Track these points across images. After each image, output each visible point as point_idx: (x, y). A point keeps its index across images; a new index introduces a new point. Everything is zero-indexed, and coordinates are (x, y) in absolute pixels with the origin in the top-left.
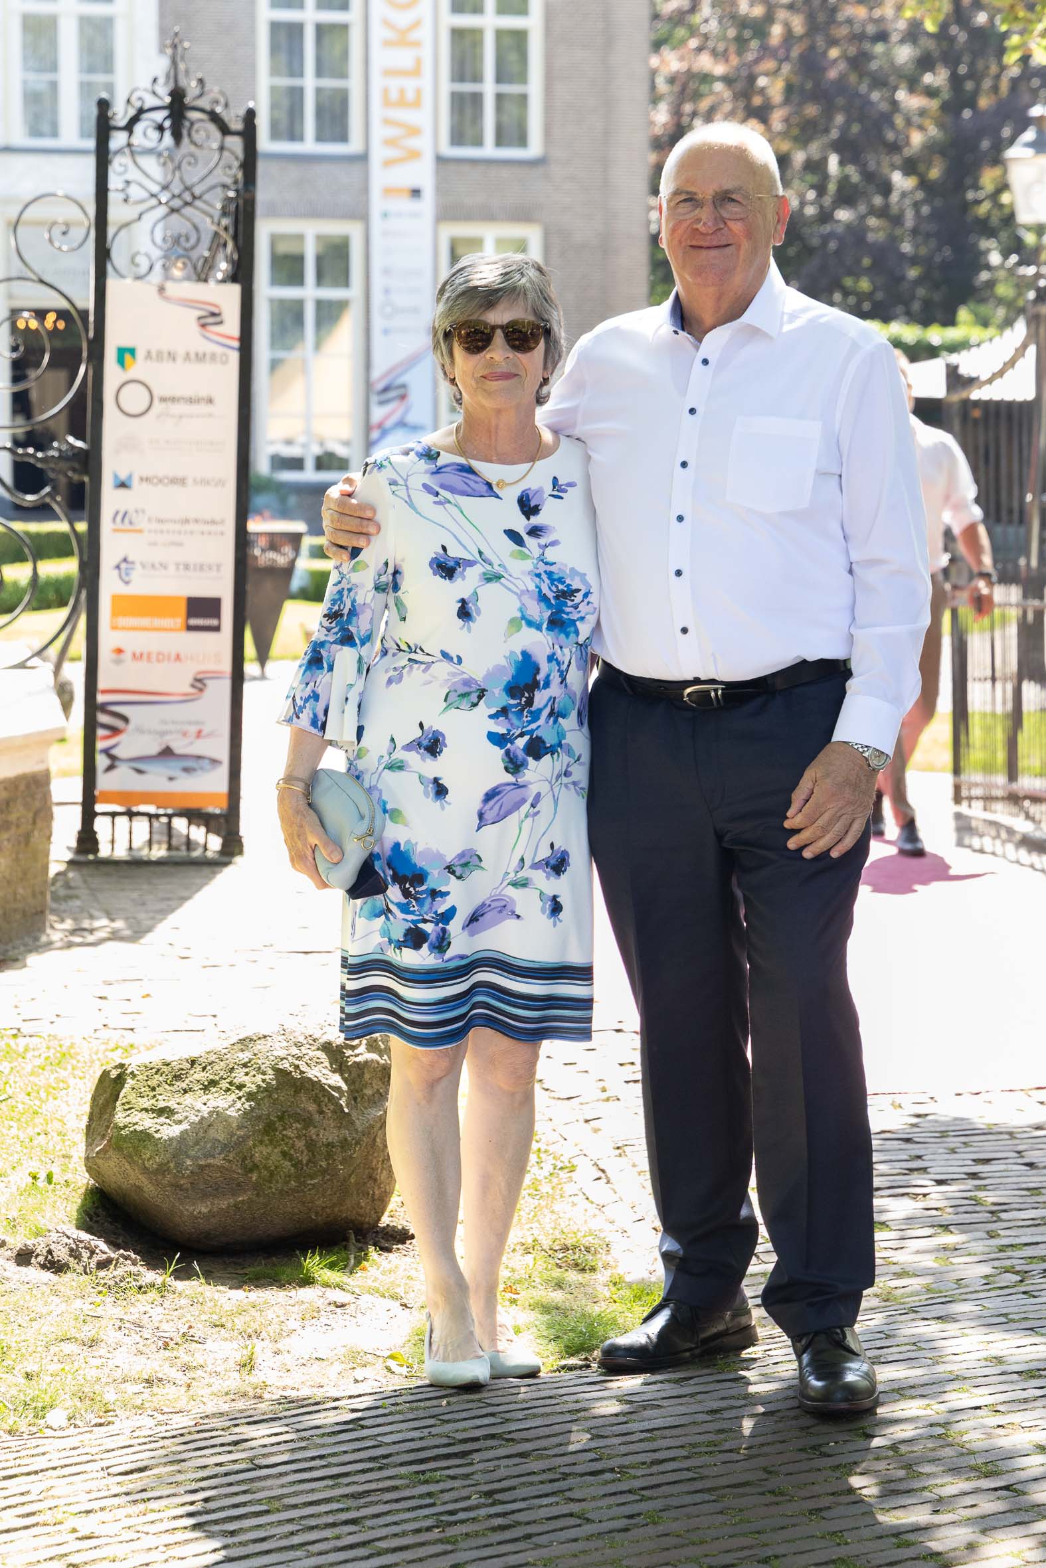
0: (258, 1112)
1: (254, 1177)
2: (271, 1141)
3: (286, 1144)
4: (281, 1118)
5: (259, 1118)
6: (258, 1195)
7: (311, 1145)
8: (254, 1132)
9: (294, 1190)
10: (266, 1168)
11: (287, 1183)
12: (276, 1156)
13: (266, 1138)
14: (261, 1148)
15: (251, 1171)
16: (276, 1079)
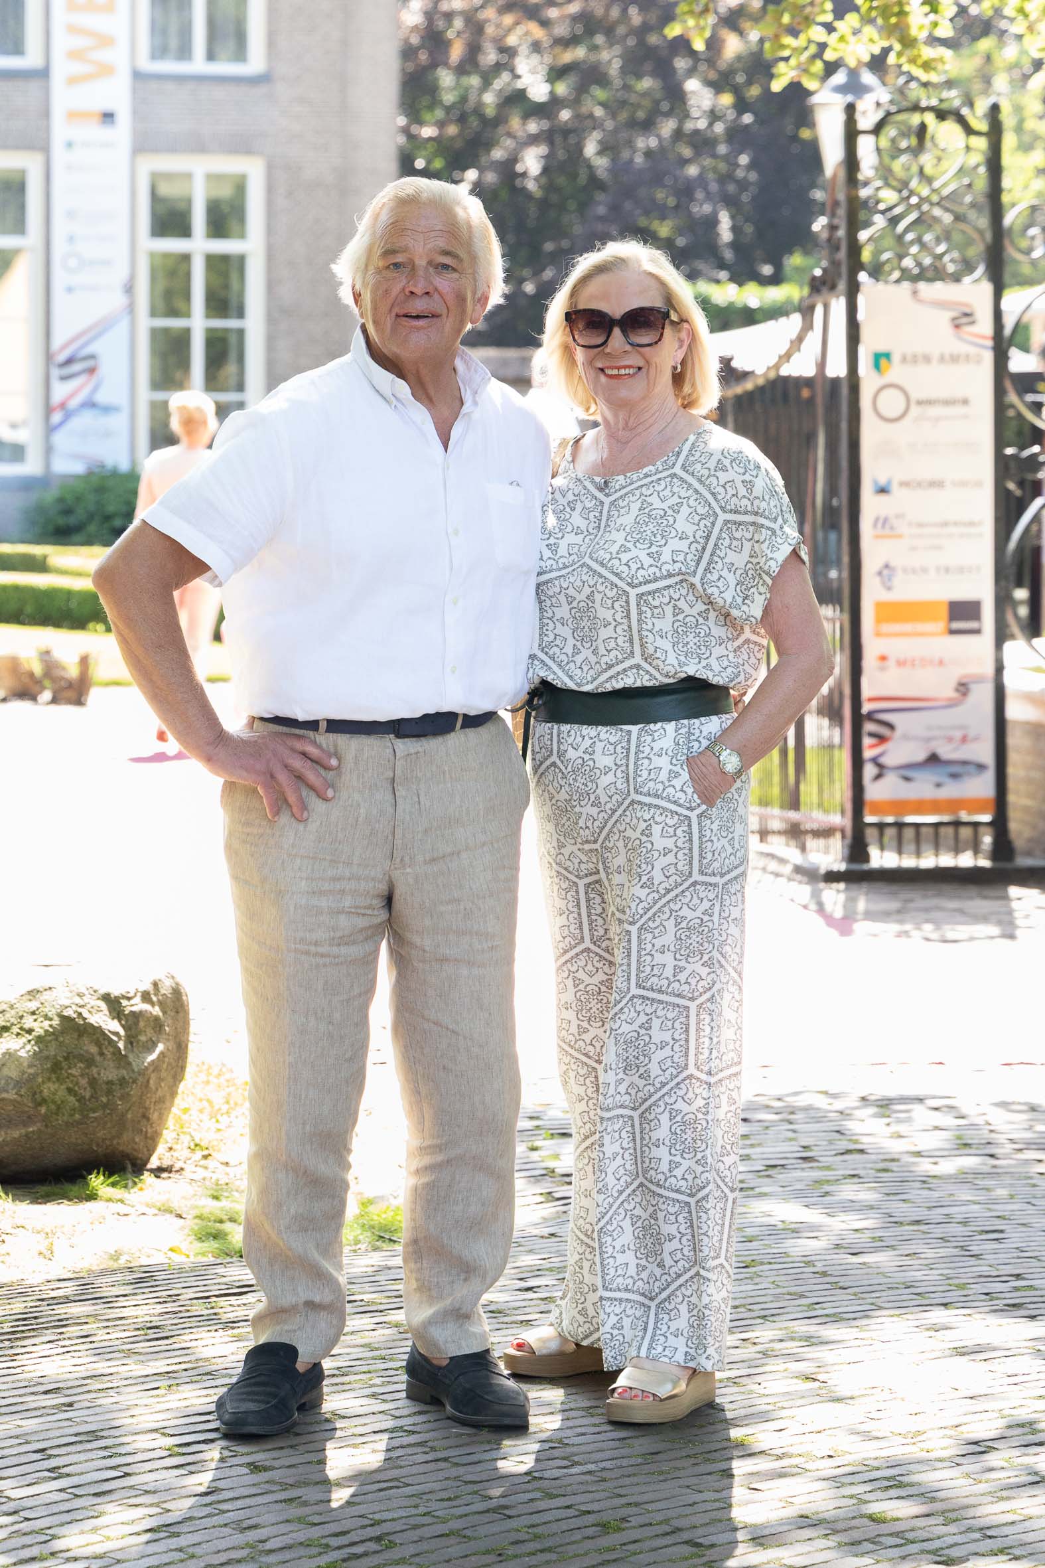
0: (46, 1053)
1: (43, 1110)
2: (58, 1079)
3: (72, 1081)
4: (66, 1059)
5: (47, 1058)
6: (46, 1126)
7: (93, 1082)
8: (43, 1070)
9: (79, 1123)
10: (54, 1102)
11: (72, 1115)
12: (62, 1092)
13: (53, 1076)
14: (50, 1085)
15: (40, 1104)
16: (61, 1024)
